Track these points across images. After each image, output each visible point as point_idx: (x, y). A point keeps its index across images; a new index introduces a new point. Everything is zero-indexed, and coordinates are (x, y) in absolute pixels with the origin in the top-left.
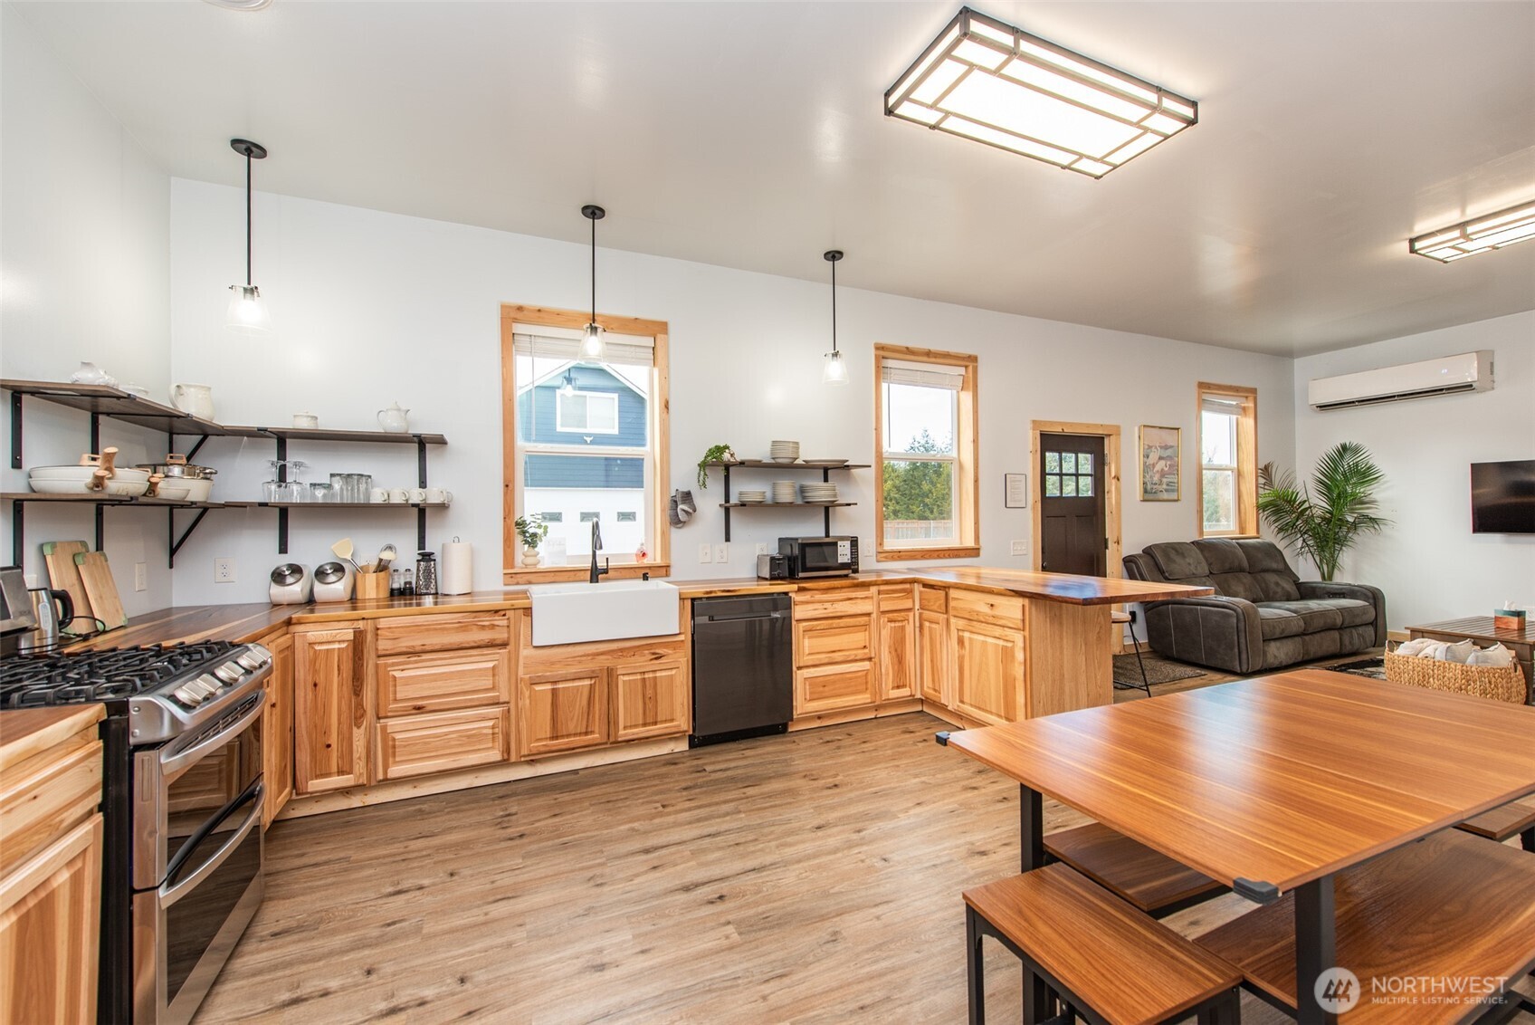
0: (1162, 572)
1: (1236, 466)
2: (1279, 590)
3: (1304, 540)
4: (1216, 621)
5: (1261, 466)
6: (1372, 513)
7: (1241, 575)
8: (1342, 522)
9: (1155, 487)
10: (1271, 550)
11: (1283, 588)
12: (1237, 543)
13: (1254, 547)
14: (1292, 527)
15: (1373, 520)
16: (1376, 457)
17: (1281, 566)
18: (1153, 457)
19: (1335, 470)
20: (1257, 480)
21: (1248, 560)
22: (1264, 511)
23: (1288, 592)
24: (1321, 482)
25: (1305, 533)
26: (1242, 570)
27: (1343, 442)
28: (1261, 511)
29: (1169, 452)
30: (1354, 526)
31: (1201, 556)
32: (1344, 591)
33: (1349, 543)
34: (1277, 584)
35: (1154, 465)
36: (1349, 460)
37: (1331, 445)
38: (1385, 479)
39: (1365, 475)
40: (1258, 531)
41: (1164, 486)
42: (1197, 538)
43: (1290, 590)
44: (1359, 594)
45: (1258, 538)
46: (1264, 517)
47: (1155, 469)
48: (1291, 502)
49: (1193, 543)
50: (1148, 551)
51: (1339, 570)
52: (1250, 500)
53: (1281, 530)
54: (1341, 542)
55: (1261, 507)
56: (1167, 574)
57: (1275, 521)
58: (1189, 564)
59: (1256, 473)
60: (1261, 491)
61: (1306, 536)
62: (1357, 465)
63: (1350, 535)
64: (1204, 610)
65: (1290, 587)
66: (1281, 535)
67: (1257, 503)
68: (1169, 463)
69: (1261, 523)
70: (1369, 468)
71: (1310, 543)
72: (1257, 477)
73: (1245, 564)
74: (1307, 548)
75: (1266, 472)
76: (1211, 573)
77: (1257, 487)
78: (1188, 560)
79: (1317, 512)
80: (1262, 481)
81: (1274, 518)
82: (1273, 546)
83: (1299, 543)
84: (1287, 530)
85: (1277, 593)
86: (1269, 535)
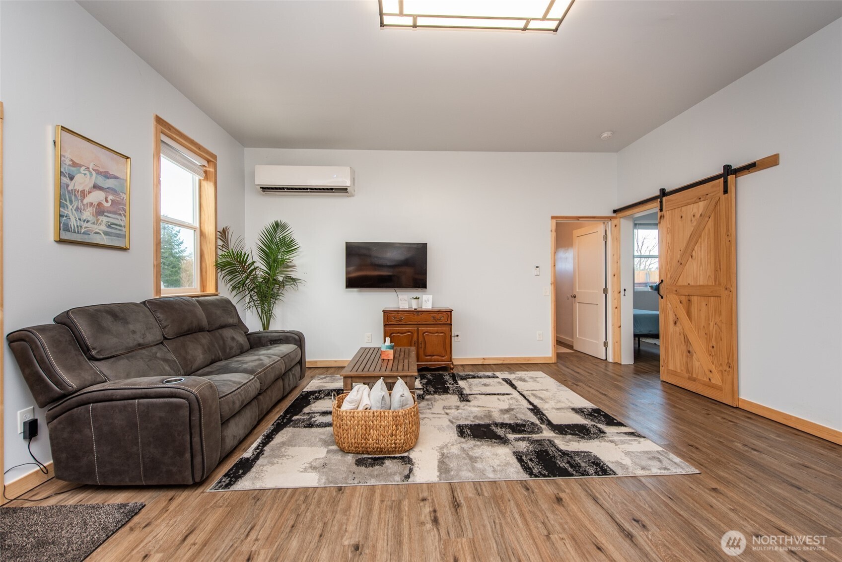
0: (86, 350)
1: (198, 226)
2: (234, 344)
3: (251, 296)
4: (161, 418)
5: (220, 229)
6: (293, 275)
7: (200, 335)
8: (276, 281)
9: (85, 225)
10: (226, 306)
11: (237, 342)
12: (198, 301)
13: (212, 303)
14: (243, 285)
15: (294, 280)
16: (296, 234)
17: (235, 321)
18: (82, 182)
19: (272, 241)
20: (216, 241)
21: (207, 318)
22: (221, 270)
23: (241, 345)
24: (263, 250)
25: (252, 290)
26: (201, 330)
27: (276, 220)
28: (219, 270)
29: (110, 183)
30: (282, 285)
31: (152, 320)
32: (281, 337)
33: (280, 298)
34: (233, 339)
35: (84, 194)
36: (279, 235)
37: (269, 222)
38: (300, 250)
39: (289, 246)
40: (217, 289)
41: (104, 228)
42: (152, 296)
43: (242, 342)
44: (291, 339)
45: (217, 295)
46: (223, 276)
47: (85, 201)
48: (242, 262)
49: (144, 303)
50: (64, 322)
51: (274, 319)
52: (210, 261)
53: (234, 288)
54: (275, 296)
55: (219, 266)
56: (94, 353)
57: (231, 280)
58: (134, 332)
59: (216, 235)
60: (220, 252)
61: (253, 292)
62: (284, 238)
63: (280, 291)
64: (143, 404)
65: (241, 339)
66: (234, 292)
67: (216, 261)
68: (110, 197)
69: (219, 281)
70: (292, 241)
71: (255, 298)
72: (216, 238)
73: (205, 322)
74: (253, 303)
75: (223, 234)
76: (165, 338)
77: (216, 248)
78: (131, 327)
79: (259, 273)
80: (220, 243)
81: (229, 277)
82: (228, 302)
83: (247, 299)
84: (239, 287)
85: (233, 347)
86: (226, 292)
